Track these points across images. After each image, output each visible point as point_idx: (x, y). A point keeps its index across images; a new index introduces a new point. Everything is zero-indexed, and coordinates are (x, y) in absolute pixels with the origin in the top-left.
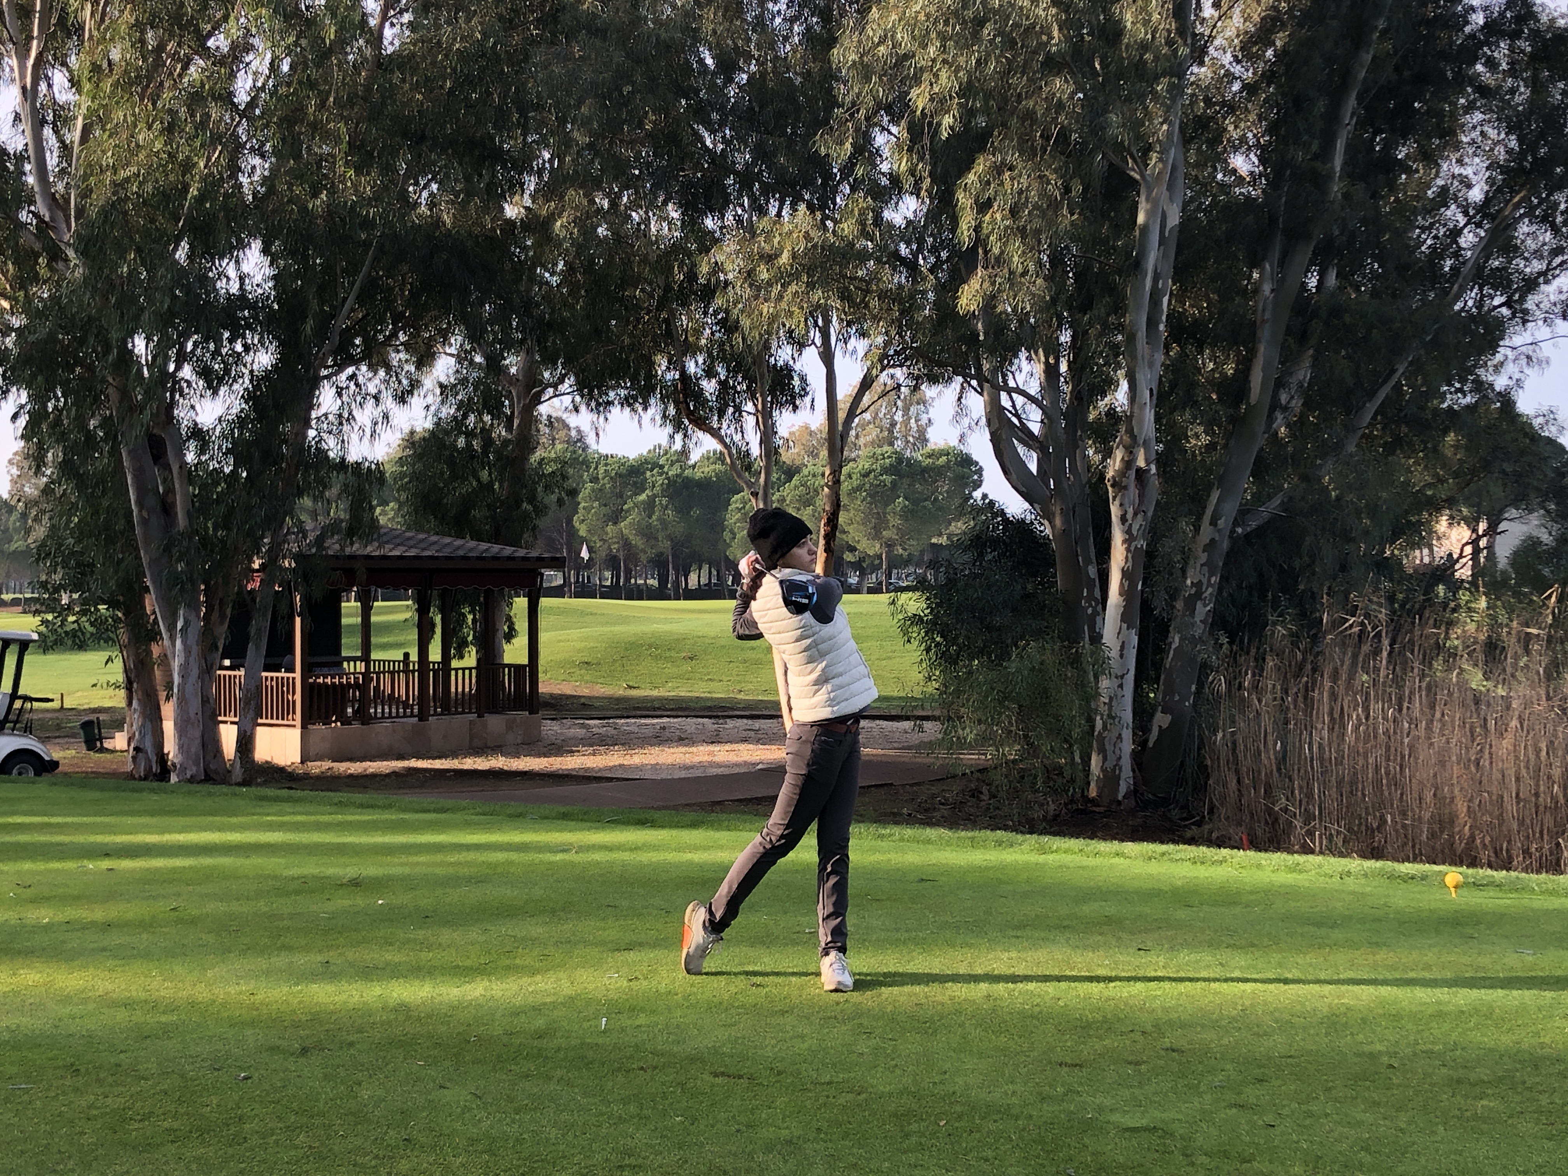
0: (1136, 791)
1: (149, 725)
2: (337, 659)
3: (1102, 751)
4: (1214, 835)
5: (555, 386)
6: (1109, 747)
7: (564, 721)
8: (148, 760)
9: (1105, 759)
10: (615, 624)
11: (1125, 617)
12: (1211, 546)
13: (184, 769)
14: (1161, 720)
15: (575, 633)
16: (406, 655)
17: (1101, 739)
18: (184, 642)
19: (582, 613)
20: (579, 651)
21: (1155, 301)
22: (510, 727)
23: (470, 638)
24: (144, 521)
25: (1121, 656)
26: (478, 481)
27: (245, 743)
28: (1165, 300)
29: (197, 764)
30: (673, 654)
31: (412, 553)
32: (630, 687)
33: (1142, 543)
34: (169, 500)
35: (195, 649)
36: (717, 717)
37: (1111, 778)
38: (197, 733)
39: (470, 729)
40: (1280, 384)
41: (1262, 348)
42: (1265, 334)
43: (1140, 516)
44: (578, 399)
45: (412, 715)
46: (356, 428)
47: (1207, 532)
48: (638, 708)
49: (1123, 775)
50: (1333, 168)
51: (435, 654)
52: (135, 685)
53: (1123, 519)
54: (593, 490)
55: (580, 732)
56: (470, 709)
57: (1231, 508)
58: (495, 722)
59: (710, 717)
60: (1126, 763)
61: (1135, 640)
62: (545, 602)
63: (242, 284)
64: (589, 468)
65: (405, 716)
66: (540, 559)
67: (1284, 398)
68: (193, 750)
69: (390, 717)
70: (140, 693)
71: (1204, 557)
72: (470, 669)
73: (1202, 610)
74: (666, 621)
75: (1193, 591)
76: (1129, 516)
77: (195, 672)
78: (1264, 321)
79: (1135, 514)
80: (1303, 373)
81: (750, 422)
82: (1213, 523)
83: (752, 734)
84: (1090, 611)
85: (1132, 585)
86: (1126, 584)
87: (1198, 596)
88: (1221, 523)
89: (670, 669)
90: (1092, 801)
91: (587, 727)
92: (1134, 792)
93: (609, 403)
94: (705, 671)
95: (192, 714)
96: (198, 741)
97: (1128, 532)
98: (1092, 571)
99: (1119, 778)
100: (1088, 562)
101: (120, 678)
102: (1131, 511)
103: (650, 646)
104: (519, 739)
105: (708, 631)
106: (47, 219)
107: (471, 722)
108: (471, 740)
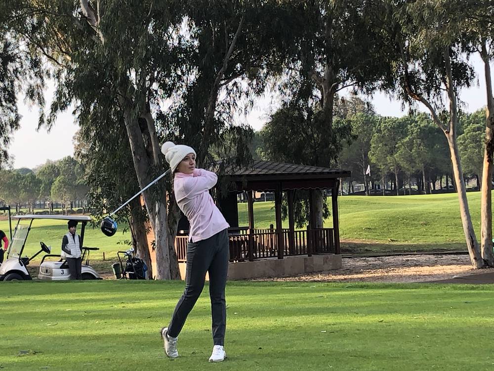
2: (236, 229)
5: (344, 81)
7: (355, 258)
15: (363, 213)
16: (272, 226)
18: (159, 220)
19: (368, 203)
20: (365, 222)
22: (325, 262)
23: (305, 217)
24: (138, 161)
26: (306, 134)
30: (416, 222)
31: (271, 172)
32: (392, 241)
34: (150, 150)
35: (165, 224)
36: (438, 254)
38: (168, 265)
39: (305, 263)
44: (356, 87)
45: (275, 256)
46: (238, 109)
48: (394, 251)
51: (285, 226)
52: (137, 243)
54: (379, 137)
55: (363, 264)
56: (304, 252)
58: (318, 259)
59: (434, 254)
63: (180, 41)
64: (375, 125)
65: (271, 256)
68: (166, 273)
69: (264, 257)
70: (140, 247)
72: (303, 231)
74: (410, 206)
77: (165, 235)
81: (445, 94)
83: (455, 262)
89: (414, 231)
91: (367, 261)
94: (434, 231)
95: (164, 255)
96: (168, 269)
101: (130, 239)
103: (403, 219)
104: (331, 267)
105: (437, 210)
106: (86, 15)
107: (305, 259)
108: (305, 268)
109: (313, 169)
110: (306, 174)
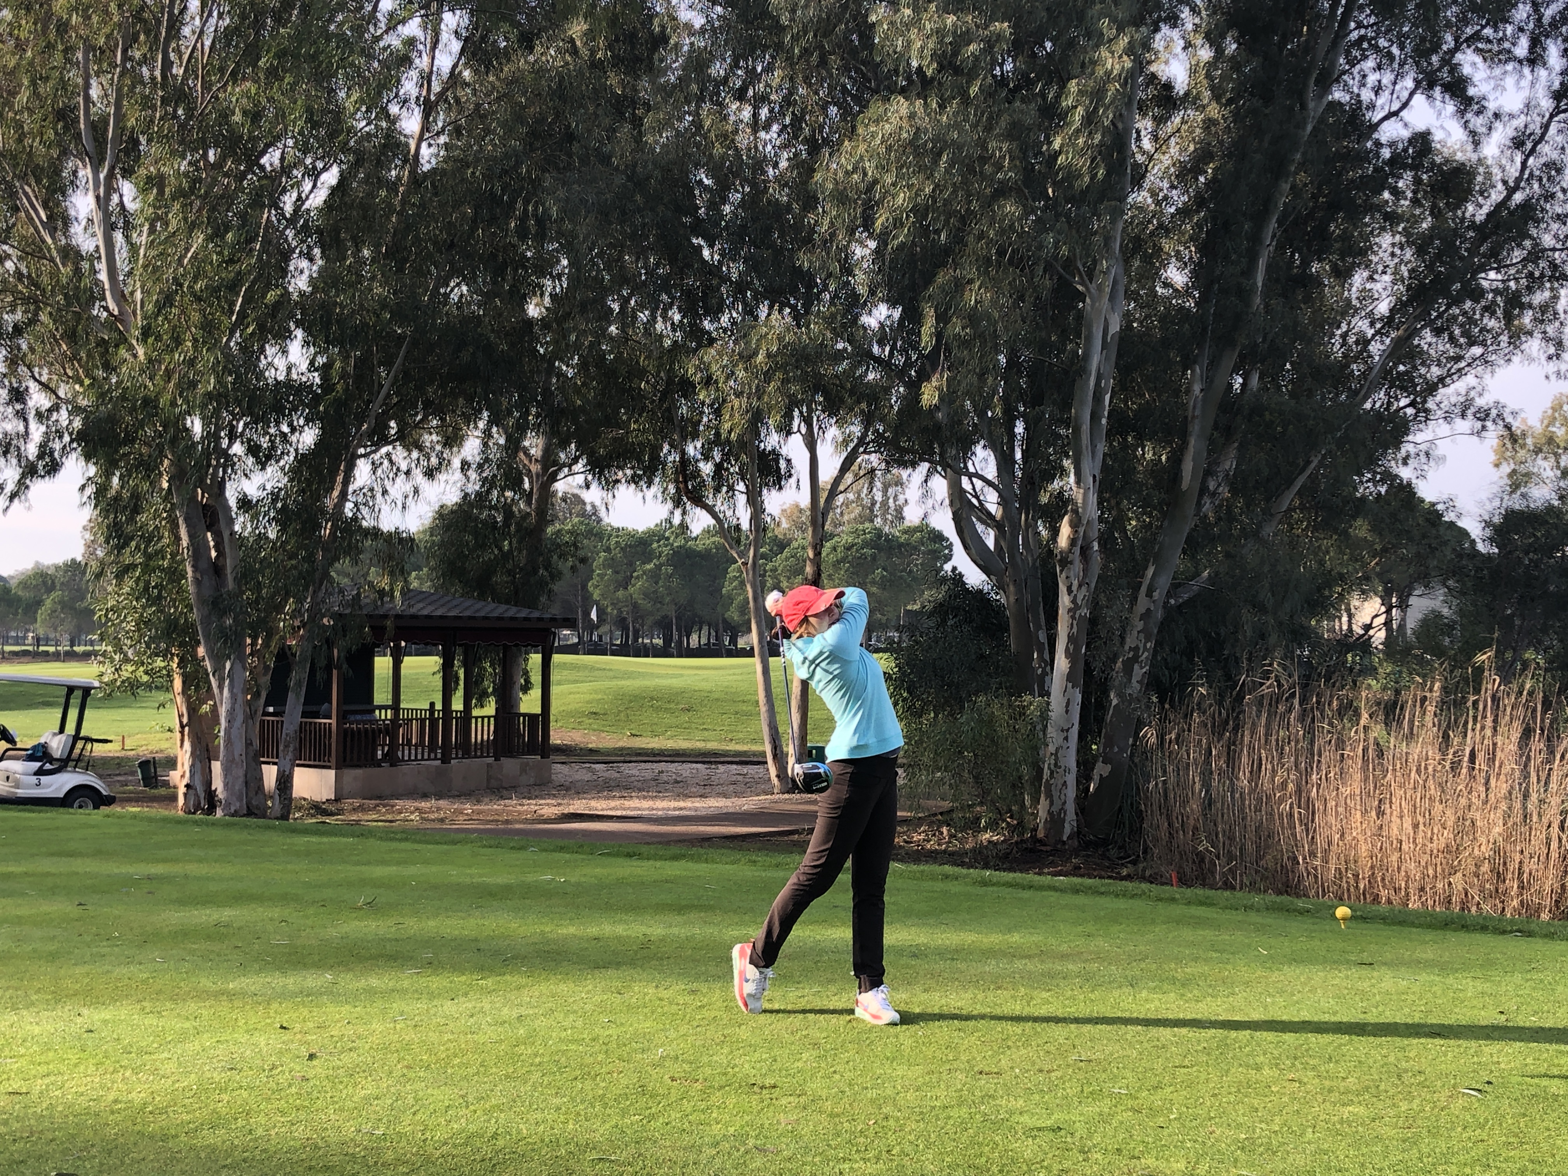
0: (1079, 833)
1: (198, 765)
2: (368, 707)
3: (1049, 796)
4: (1147, 873)
5: (570, 466)
6: (1055, 794)
7: (573, 765)
8: (196, 795)
9: (1052, 803)
10: (622, 678)
11: (1070, 677)
12: (1146, 615)
13: (228, 804)
14: (1101, 769)
15: (585, 687)
16: (432, 704)
17: (1048, 786)
18: (231, 690)
19: (593, 669)
20: (588, 702)
21: (1098, 398)
22: (523, 770)
23: (490, 690)
24: (199, 583)
25: (1067, 712)
26: (500, 549)
27: (285, 782)
28: (1107, 397)
29: (241, 800)
30: (672, 706)
31: (439, 613)
32: (632, 735)
33: (1085, 612)
34: (220, 564)
35: (241, 697)
36: (710, 763)
37: (1055, 820)
38: (240, 772)
39: (488, 771)
40: (1208, 473)
41: (1192, 441)
42: (1195, 428)
43: (1084, 589)
44: (590, 477)
45: (436, 759)
46: (389, 501)
47: (1143, 603)
48: (639, 754)
49: (1068, 819)
50: (1255, 283)
51: (457, 705)
52: (187, 729)
53: (1069, 590)
54: (605, 560)
55: (587, 776)
56: (488, 753)
57: (1164, 582)
58: (510, 765)
59: (704, 763)
60: (1071, 807)
61: (1079, 698)
62: (557, 658)
63: (289, 372)
64: (601, 539)
65: (429, 759)
66: (553, 620)
67: (1212, 485)
68: (237, 787)
69: (416, 759)
70: (191, 735)
71: (1140, 625)
72: (489, 717)
73: (1139, 672)
74: (666, 676)
75: (1131, 654)
76: (1074, 588)
77: (240, 718)
78: (1193, 417)
79: (1080, 586)
80: (1229, 464)
81: (741, 499)
82: (1149, 594)
83: (740, 778)
84: (1040, 671)
85: (1077, 649)
86: (1071, 648)
87: (1135, 659)
88: (1156, 595)
89: (668, 719)
90: (1040, 841)
91: (594, 772)
92: (1078, 834)
93: (617, 481)
94: (701, 721)
95: (237, 756)
96: (241, 780)
97: (1074, 601)
98: (1042, 636)
99: (1064, 820)
100: (1038, 627)
101: (173, 723)
102: (1075, 583)
103: (652, 699)
104: (532, 781)
105: (704, 686)
106: (116, 313)
107: (488, 765)
108: (488, 781)
109: (512, 611)
110: (499, 619)
